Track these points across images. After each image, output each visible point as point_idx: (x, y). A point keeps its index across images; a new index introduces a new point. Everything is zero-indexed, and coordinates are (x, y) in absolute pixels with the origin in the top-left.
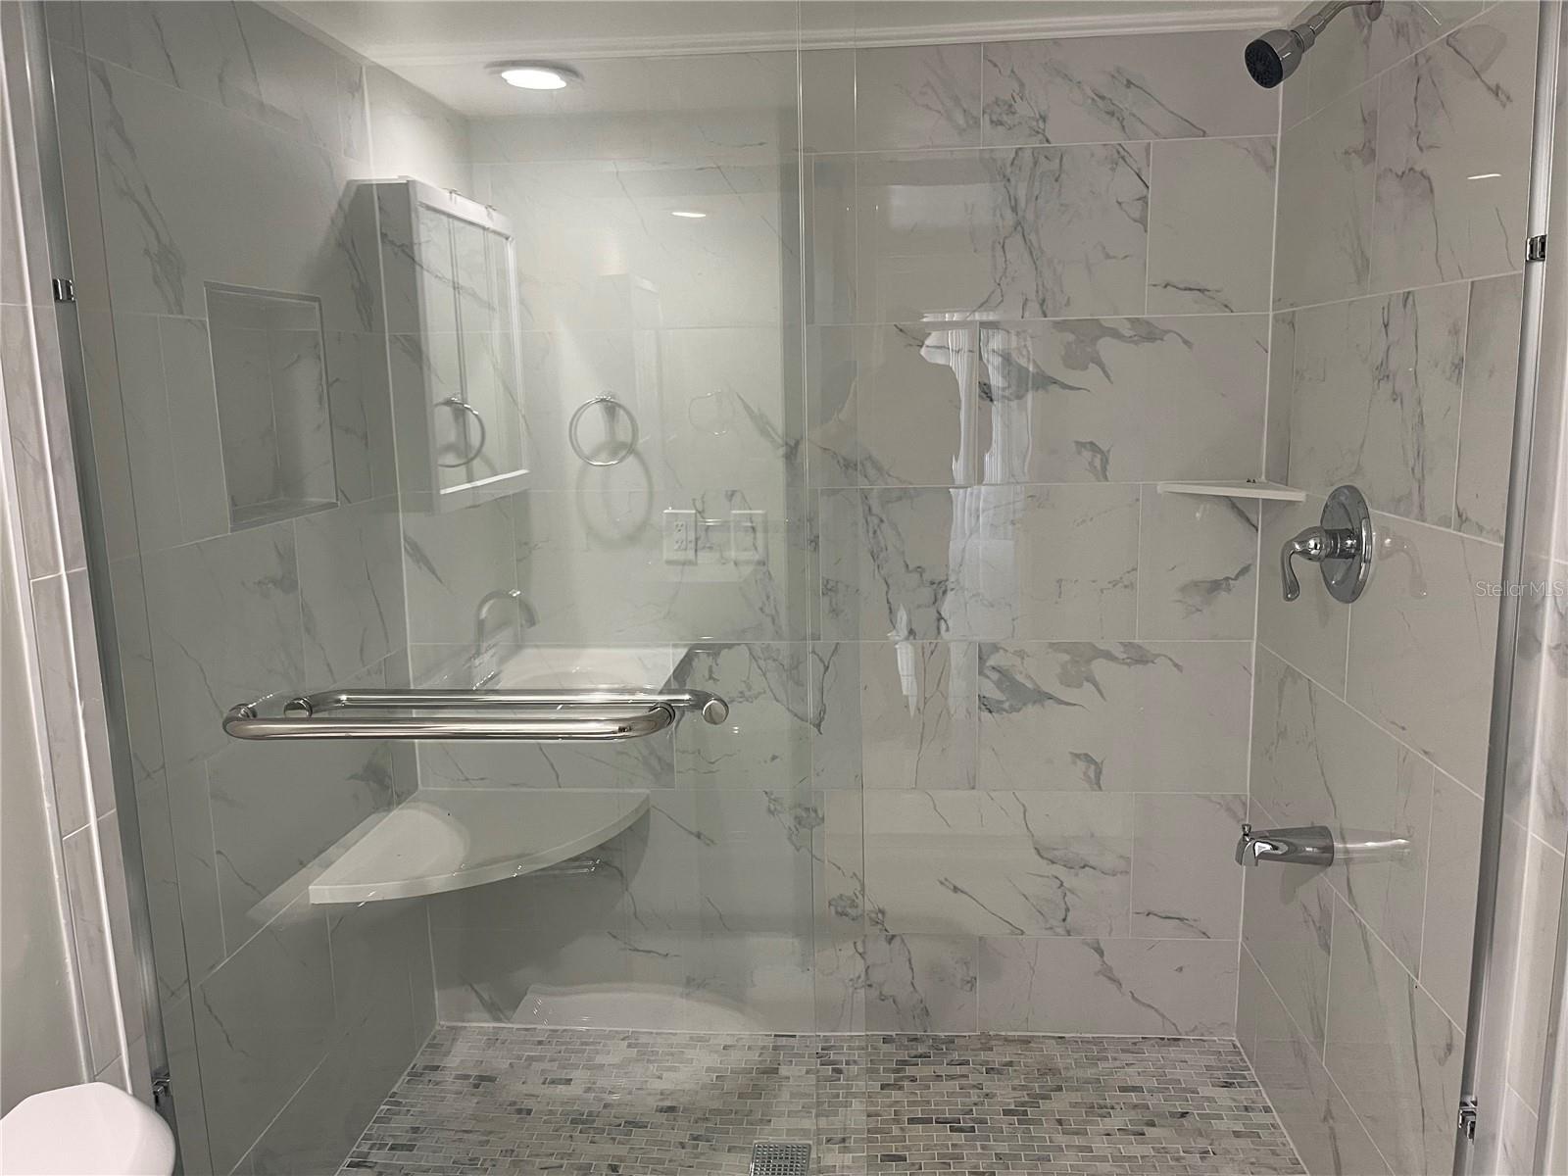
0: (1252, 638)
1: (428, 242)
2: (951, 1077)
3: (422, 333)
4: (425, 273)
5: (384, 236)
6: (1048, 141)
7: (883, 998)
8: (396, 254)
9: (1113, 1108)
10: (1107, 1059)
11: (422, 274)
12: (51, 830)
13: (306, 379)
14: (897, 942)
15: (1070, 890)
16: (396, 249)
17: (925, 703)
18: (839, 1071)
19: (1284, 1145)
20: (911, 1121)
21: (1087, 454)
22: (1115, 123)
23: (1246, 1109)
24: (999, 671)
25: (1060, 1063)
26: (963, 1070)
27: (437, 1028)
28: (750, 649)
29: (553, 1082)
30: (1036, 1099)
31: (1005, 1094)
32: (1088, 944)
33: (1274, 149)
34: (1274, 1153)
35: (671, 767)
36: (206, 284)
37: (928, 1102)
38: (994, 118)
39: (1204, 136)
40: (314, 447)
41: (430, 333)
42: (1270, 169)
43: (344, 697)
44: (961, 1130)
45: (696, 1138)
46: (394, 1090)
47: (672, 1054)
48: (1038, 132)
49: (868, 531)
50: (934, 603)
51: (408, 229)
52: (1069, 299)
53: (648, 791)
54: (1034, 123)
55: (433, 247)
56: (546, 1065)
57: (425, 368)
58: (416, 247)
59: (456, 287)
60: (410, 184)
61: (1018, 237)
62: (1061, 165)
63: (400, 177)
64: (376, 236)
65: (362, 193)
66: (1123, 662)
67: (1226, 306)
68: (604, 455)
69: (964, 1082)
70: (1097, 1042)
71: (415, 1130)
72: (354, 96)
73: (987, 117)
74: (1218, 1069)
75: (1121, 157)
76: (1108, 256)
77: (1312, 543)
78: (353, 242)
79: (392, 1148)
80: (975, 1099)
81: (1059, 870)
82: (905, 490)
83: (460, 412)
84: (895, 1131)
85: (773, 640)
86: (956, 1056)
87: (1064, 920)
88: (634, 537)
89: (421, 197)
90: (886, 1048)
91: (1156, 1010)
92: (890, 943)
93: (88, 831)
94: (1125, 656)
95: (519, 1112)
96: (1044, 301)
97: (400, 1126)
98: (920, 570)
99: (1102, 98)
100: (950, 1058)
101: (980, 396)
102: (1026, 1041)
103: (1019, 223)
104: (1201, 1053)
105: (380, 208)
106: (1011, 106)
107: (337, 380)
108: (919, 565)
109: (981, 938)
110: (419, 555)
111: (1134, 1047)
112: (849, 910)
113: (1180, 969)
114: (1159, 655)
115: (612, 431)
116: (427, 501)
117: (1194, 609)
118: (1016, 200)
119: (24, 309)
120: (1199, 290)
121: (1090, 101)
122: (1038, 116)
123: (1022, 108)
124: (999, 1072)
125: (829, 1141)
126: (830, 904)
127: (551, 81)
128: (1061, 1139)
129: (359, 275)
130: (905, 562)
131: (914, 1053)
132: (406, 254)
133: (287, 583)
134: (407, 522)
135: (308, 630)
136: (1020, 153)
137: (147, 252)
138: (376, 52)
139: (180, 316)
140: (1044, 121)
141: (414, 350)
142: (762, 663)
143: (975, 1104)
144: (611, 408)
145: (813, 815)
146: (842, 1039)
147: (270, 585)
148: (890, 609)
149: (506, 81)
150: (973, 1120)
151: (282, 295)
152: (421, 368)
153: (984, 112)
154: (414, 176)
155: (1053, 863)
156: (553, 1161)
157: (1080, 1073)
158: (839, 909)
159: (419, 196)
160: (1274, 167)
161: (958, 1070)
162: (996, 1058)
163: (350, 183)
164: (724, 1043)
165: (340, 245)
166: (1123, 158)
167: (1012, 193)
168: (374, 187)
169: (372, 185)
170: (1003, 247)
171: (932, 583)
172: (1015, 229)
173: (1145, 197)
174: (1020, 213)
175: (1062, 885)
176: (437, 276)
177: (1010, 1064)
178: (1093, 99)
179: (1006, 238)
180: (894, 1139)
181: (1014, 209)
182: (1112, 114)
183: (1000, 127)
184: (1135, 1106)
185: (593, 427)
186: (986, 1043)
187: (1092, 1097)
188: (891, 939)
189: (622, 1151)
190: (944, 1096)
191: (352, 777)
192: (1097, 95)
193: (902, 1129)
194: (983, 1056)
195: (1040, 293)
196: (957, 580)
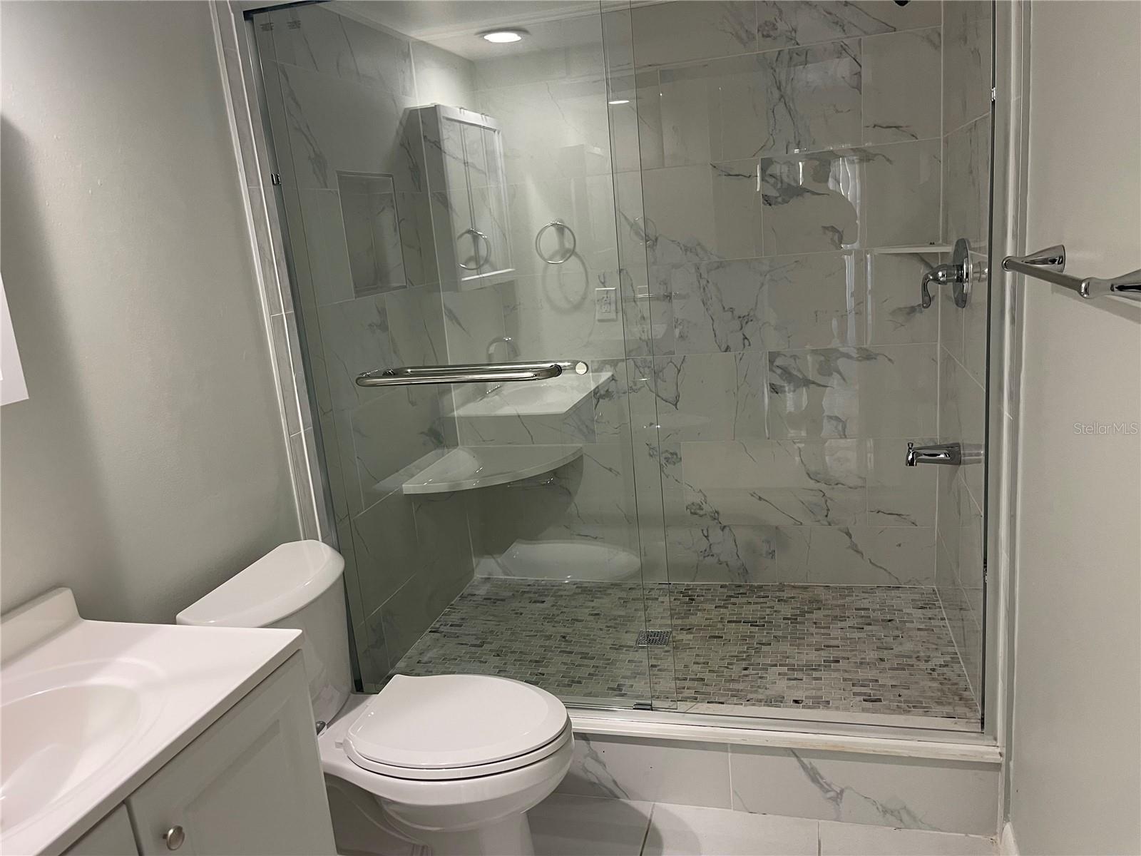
0: (937, 341)
1: (448, 138)
2: (757, 603)
3: (448, 190)
4: (448, 157)
5: (425, 137)
6: (798, 44)
7: (720, 563)
8: (432, 147)
9: (848, 617)
10: (852, 596)
11: (445, 157)
12: (285, 432)
13: (387, 219)
14: (727, 530)
15: (829, 498)
16: (431, 144)
17: (738, 389)
18: (693, 600)
19: (947, 634)
20: (729, 622)
21: (830, 234)
22: (839, 29)
23: (930, 619)
24: (781, 368)
25: (823, 597)
26: (765, 600)
27: (475, 578)
28: (634, 362)
29: (535, 602)
30: (803, 614)
31: (786, 610)
32: (842, 531)
33: (939, 35)
34: (939, 638)
35: (593, 431)
36: (337, 172)
37: (741, 614)
38: (765, 33)
39: (895, 31)
40: (393, 255)
41: (451, 190)
42: (937, 47)
43: (409, 370)
44: (757, 626)
45: (607, 627)
46: (453, 603)
47: (600, 591)
48: (791, 39)
49: (700, 288)
50: (741, 329)
51: (437, 132)
52: (814, 140)
53: (581, 445)
54: (789, 34)
55: (451, 141)
56: (532, 595)
57: (450, 210)
58: (441, 142)
59: (466, 163)
60: (437, 108)
61: (782, 105)
62: (806, 58)
63: (432, 104)
64: (421, 138)
65: (413, 113)
66: (857, 359)
67: (913, 136)
68: (558, 257)
69: (764, 605)
70: (848, 588)
71: (463, 619)
72: (405, 61)
73: (760, 33)
74: (920, 600)
75: (842, 50)
76: (837, 111)
77: (940, 274)
78: (409, 143)
79: (451, 626)
80: (768, 613)
81: (822, 486)
82: (721, 263)
83: (476, 237)
84: (720, 626)
85: (647, 355)
86: (762, 594)
87: (827, 516)
88: (577, 307)
89: (443, 114)
90: (722, 590)
91: (885, 570)
92: (723, 530)
93: (301, 434)
94: (858, 356)
95: (517, 613)
96: (799, 142)
97: (455, 617)
98: (732, 310)
99: (830, 14)
100: (758, 594)
101: (763, 203)
102: (805, 588)
103: (782, 96)
104: (911, 593)
105: (423, 122)
106: (774, 25)
107: (404, 219)
108: (731, 307)
109: (777, 528)
110: (453, 317)
111: (871, 591)
112: (698, 511)
113: (900, 545)
114: (878, 354)
115: (562, 243)
116: (455, 285)
117: (899, 325)
118: (780, 83)
119: (260, 189)
120: (895, 127)
121: (822, 17)
122: (791, 29)
123: (781, 26)
124: (785, 601)
125: (681, 629)
126: (687, 508)
127: (512, 37)
128: (813, 630)
129: (412, 160)
130: (722, 305)
131: (738, 592)
132: (437, 145)
133: (384, 327)
134: (445, 297)
135: (395, 352)
136: (781, 53)
137: (309, 157)
138: (418, 34)
139: (326, 189)
140: (795, 32)
141: (444, 200)
142: (642, 370)
143: (768, 615)
144: (561, 229)
145: (675, 456)
146: (698, 585)
147: (375, 327)
148: (715, 334)
149: (488, 40)
150: (766, 622)
151: (372, 175)
152: (448, 211)
153: (758, 30)
154: (438, 102)
155: (818, 482)
156: (532, 633)
157: (835, 602)
158: (693, 511)
159: (442, 113)
160: (940, 46)
161: (762, 600)
162: (785, 595)
163: (406, 109)
164: (630, 587)
165: (402, 145)
166: (845, 50)
167: (777, 78)
168: (419, 111)
169: (417, 110)
170: (773, 112)
171: (740, 317)
172: (780, 100)
173: (860, 73)
174: (782, 90)
175: (824, 495)
176: (454, 158)
177: (793, 598)
178: (825, 16)
179: (775, 106)
180: (718, 629)
181: (779, 88)
182: (837, 23)
183: (768, 39)
184: (862, 617)
185: (550, 241)
186: (782, 588)
187: (838, 612)
188: (723, 528)
189: (570, 630)
190: (749, 612)
191: (422, 433)
192: (827, 12)
193: (724, 625)
194: (778, 594)
195: (797, 138)
196: (754, 315)
